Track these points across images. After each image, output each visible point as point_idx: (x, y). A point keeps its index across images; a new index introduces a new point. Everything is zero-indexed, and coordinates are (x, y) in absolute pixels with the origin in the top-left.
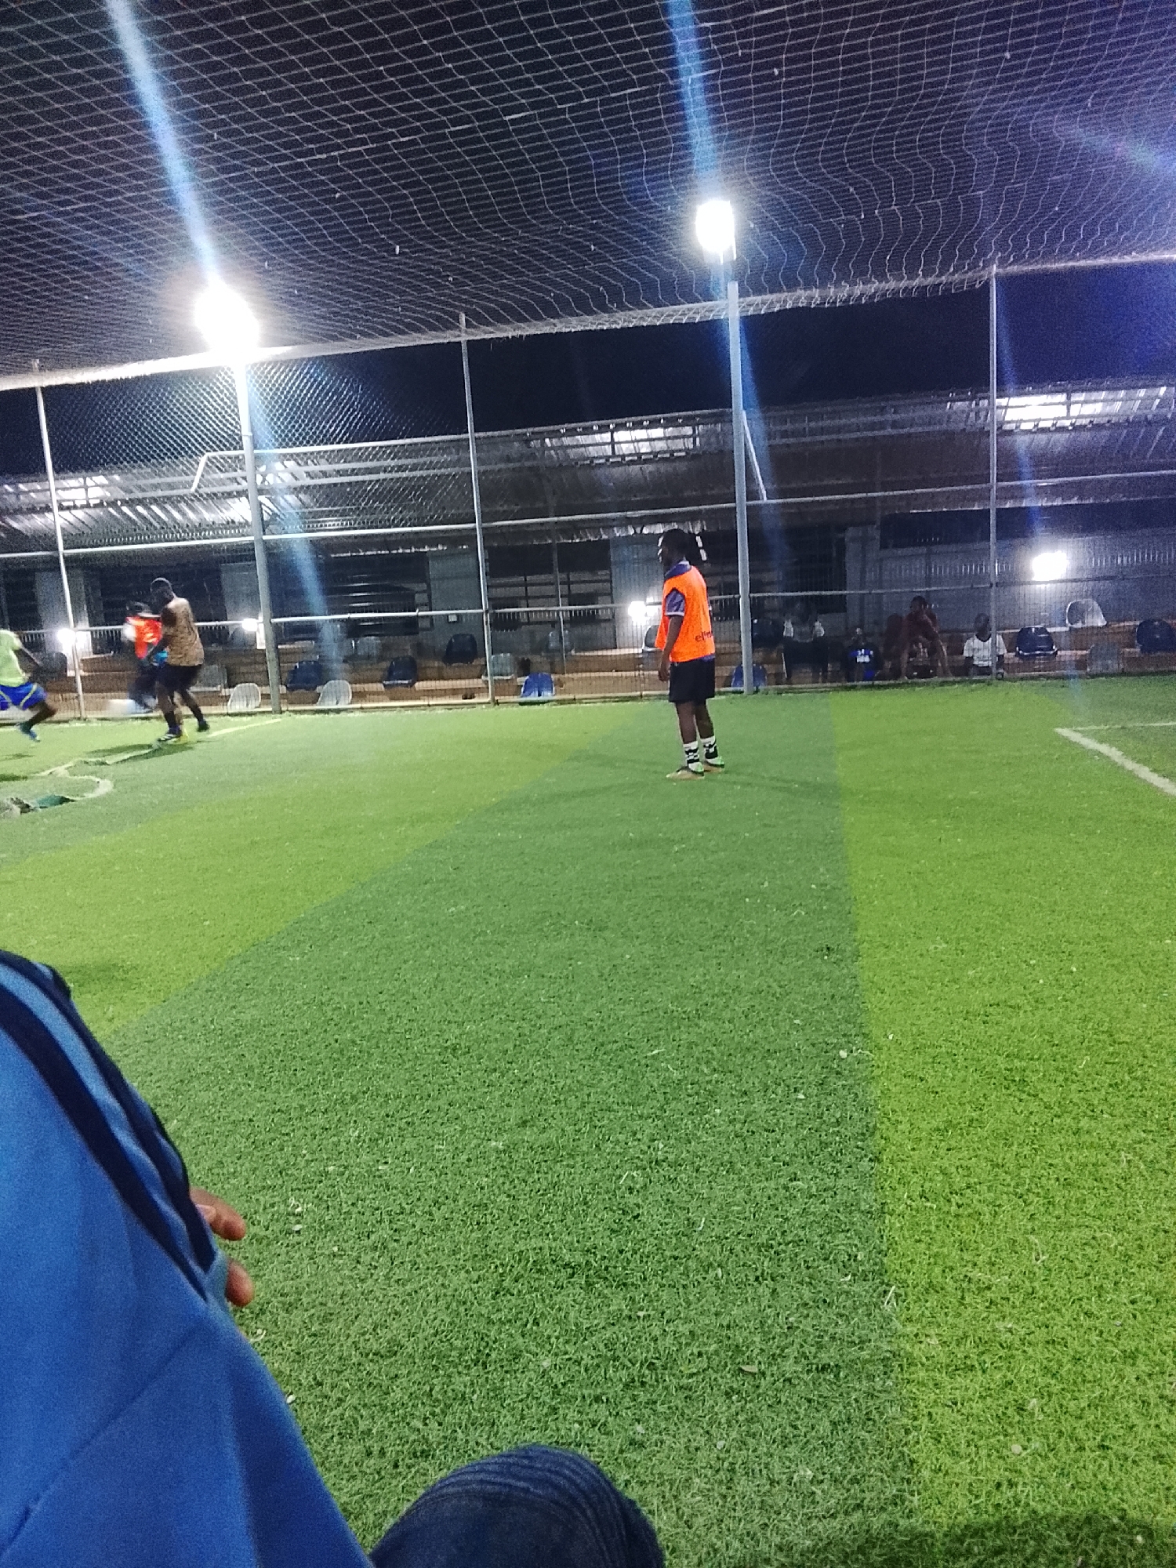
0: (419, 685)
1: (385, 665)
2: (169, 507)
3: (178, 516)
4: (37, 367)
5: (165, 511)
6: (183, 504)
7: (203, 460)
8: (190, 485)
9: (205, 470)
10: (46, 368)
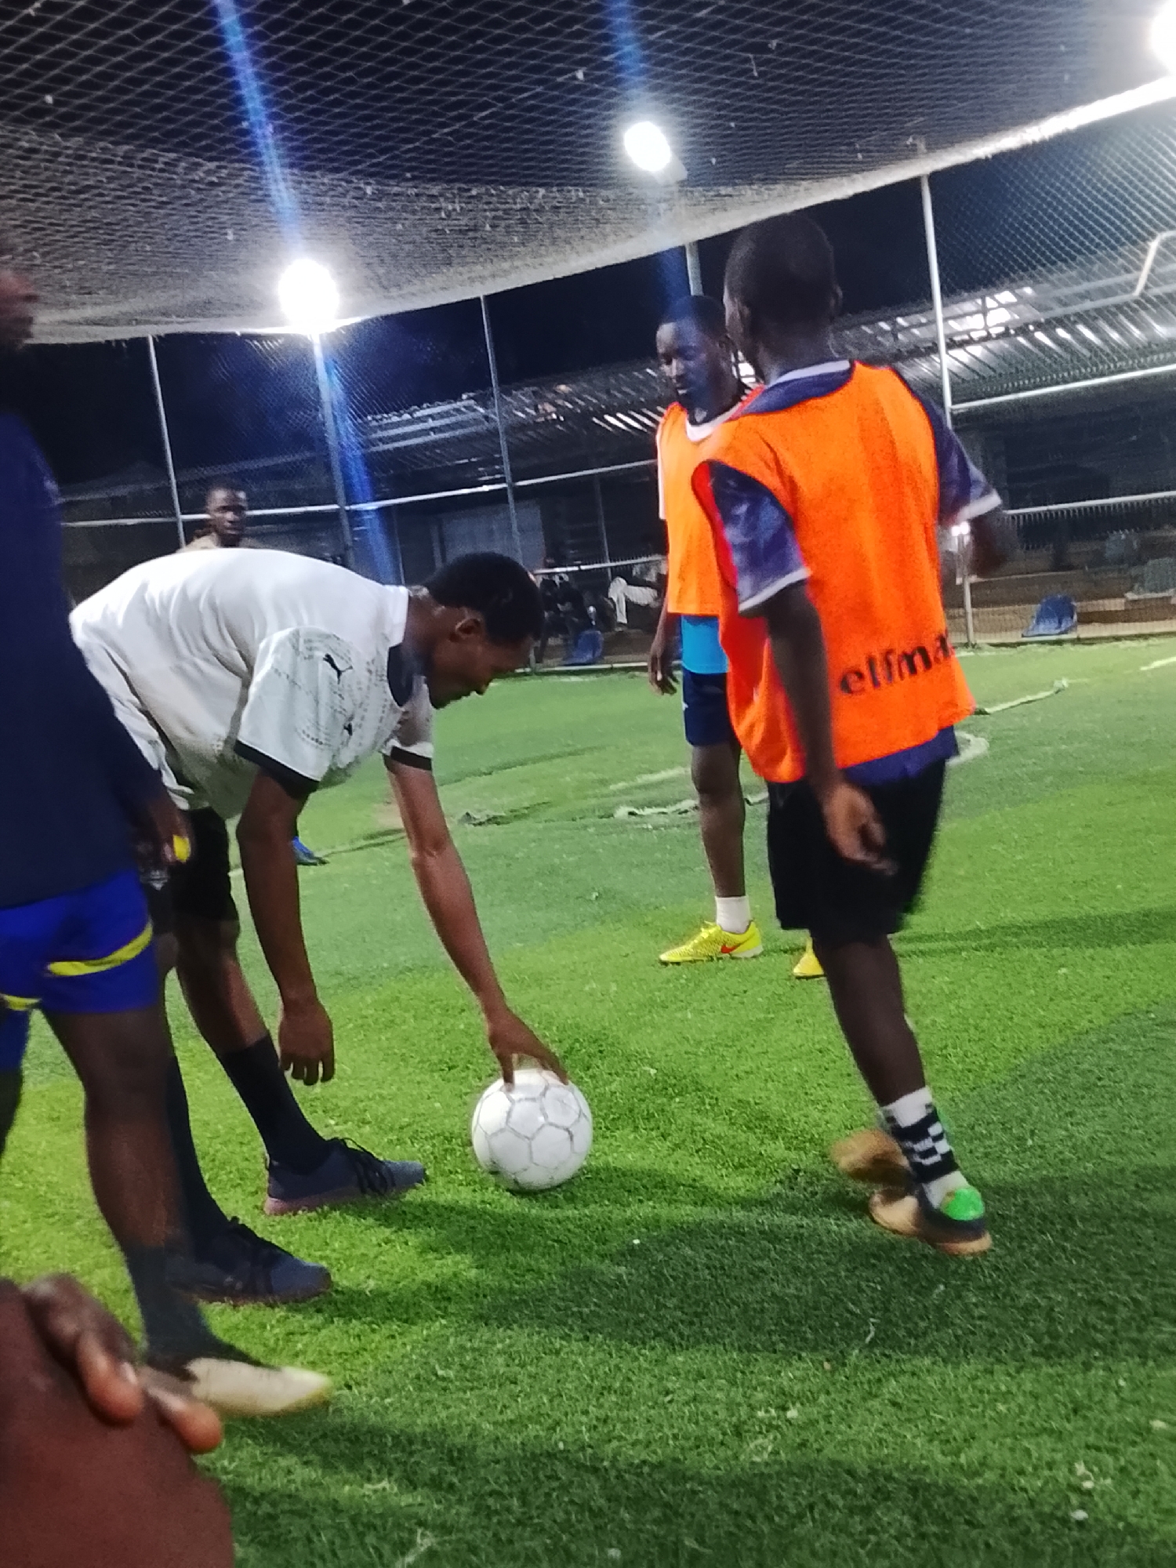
2: (1102, 324)
3: (1115, 336)
4: (922, 146)
5: (1095, 330)
6: (1122, 317)
7: (1154, 246)
8: (1133, 287)
9: (1156, 261)
10: (933, 146)
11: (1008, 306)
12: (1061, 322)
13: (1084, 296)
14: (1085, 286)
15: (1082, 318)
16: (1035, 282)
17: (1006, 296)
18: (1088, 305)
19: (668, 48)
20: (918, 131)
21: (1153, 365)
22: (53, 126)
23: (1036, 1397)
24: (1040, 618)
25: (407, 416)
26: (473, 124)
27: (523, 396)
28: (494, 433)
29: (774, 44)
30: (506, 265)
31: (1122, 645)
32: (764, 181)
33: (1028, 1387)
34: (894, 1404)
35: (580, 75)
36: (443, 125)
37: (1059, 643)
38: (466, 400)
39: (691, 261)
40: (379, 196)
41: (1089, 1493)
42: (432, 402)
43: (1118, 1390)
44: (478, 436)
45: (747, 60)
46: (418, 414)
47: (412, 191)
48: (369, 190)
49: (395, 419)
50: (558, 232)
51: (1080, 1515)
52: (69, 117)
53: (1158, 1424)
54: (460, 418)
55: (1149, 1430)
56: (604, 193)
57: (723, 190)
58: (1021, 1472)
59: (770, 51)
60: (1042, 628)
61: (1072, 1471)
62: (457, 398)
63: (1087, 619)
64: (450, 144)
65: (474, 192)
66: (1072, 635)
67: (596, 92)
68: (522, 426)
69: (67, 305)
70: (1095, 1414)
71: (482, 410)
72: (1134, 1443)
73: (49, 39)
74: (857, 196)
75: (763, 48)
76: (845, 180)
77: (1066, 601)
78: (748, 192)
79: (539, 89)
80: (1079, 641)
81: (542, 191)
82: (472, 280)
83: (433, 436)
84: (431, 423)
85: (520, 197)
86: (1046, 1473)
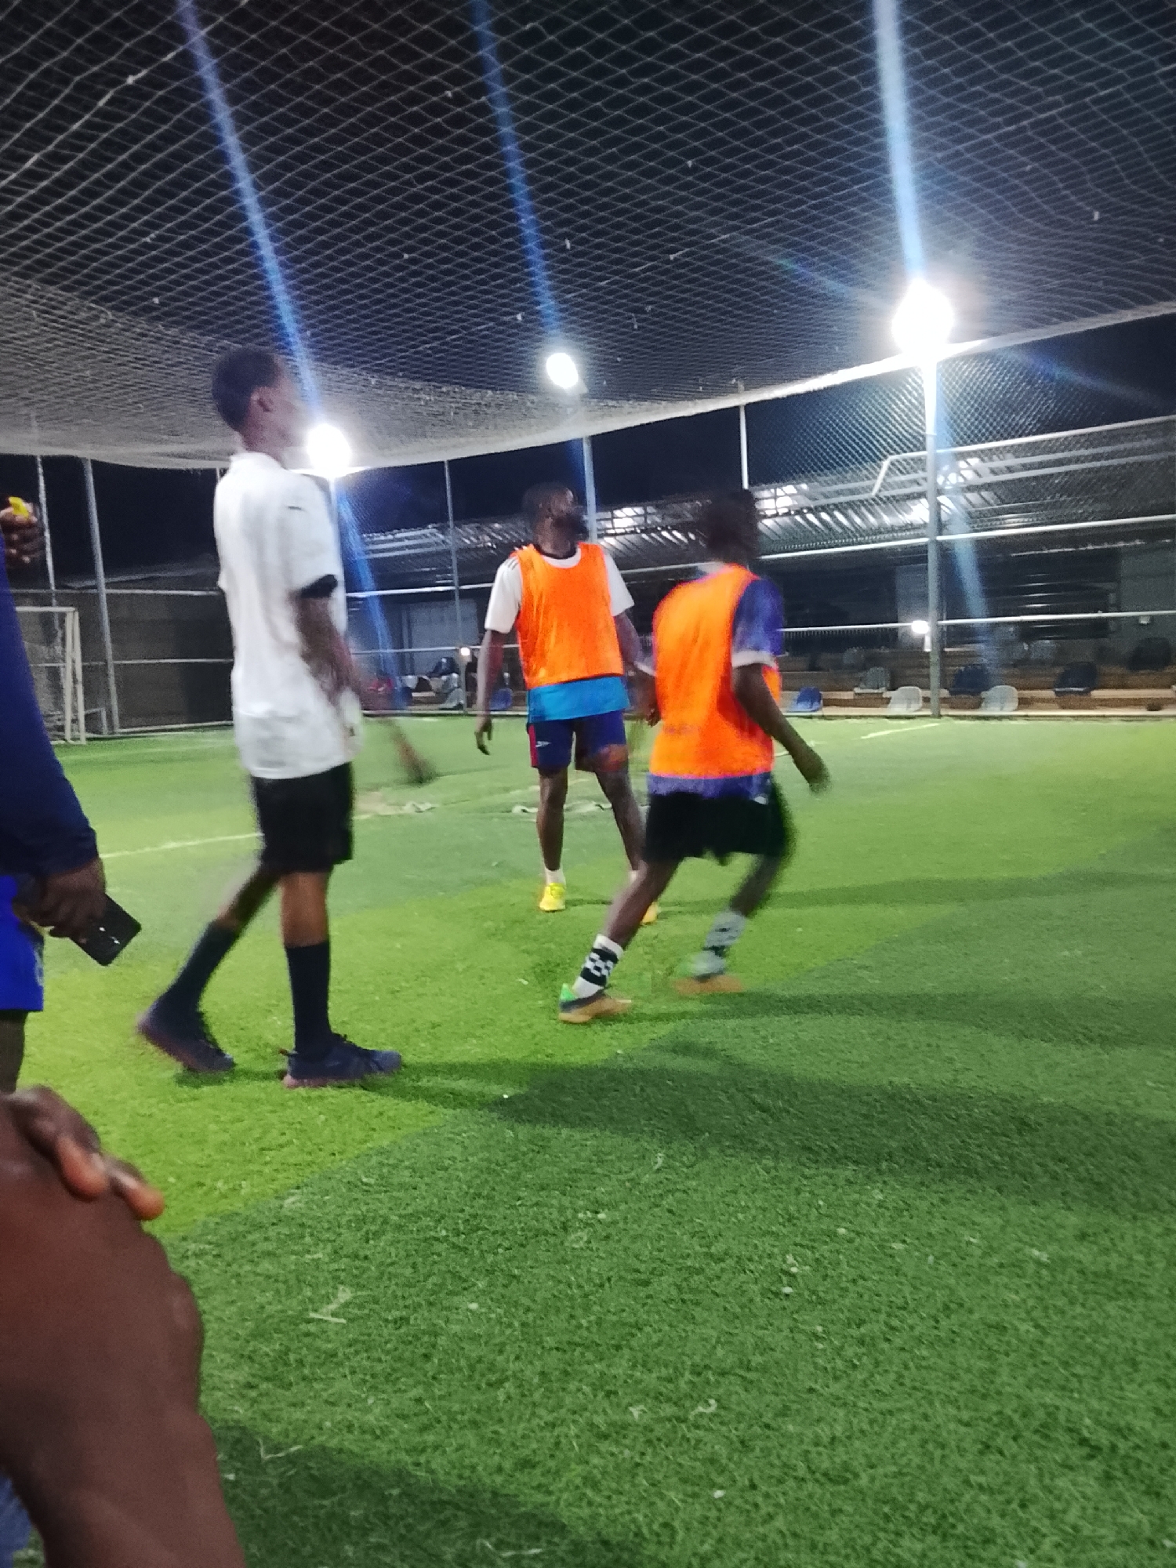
0: (1096, 694)
1: (1058, 670)
2: (850, 512)
3: (858, 520)
4: (741, 386)
5: (846, 516)
6: (863, 509)
7: (886, 464)
8: (871, 489)
9: (887, 474)
10: (748, 388)
11: (791, 495)
12: (824, 508)
13: (839, 493)
14: (840, 487)
15: (837, 507)
16: (809, 482)
17: (790, 489)
18: (842, 499)
19: (578, 305)
20: (741, 377)
21: (880, 541)
22: (158, 318)
23: (764, 1210)
24: (800, 700)
25: (390, 537)
26: (446, 343)
27: (469, 529)
28: (449, 552)
29: (649, 308)
30: (462, 440)
31: (849, 721)
32: (637, 399)
33: (759, 1203)
34: (670, 1211)
35: (519, 317)
36: (426, 342)
37: (810, 717)
38: (430, 530)
39: (587, 449)
40: (379, 386)
41: (793, 1276)
42: (408, 527)
43: (818, 1207)
44: (438, 553)
45: (630, 318)
46: (399, 535)
47: (403, 385)
48: (373, 382)
49: (383, 538)
50: (499, 421)
51: (787, 1290)
52: (167, 314)
53: (842, 1231)
54: (426, 541)
55: (835, 1234)
56: (532, 397)
57: (611, 403)
58: (750, 1260)
59: (645, 312)
60: (801, 706)
61: (784, 1261)
62: (424, 526)
63: (828, 703)
64: (429, 355)
65: (444, 389)
66: (819, 713)
67: (528, 330)
68: (468, 550)
69: (161, 442)
70: (802, 1223)
71: (441, 536)
72: (826, 1243)
73: (158, 260)
74: (697, 415)
75: (642, 311)
76: (690, 403)
77: (817, 691)
78: (627, 405)
79: (491, 324)
80: (823, 717)
81: (490, 392)
82: (440, 448)
83: (407, 552)
84: (407, 543)
85: (476, 396)
86: (768, 1261)
